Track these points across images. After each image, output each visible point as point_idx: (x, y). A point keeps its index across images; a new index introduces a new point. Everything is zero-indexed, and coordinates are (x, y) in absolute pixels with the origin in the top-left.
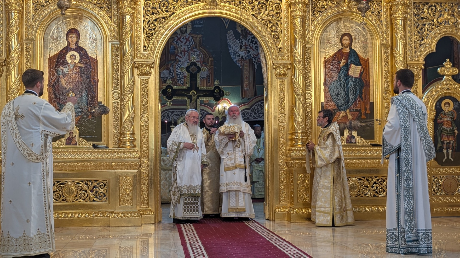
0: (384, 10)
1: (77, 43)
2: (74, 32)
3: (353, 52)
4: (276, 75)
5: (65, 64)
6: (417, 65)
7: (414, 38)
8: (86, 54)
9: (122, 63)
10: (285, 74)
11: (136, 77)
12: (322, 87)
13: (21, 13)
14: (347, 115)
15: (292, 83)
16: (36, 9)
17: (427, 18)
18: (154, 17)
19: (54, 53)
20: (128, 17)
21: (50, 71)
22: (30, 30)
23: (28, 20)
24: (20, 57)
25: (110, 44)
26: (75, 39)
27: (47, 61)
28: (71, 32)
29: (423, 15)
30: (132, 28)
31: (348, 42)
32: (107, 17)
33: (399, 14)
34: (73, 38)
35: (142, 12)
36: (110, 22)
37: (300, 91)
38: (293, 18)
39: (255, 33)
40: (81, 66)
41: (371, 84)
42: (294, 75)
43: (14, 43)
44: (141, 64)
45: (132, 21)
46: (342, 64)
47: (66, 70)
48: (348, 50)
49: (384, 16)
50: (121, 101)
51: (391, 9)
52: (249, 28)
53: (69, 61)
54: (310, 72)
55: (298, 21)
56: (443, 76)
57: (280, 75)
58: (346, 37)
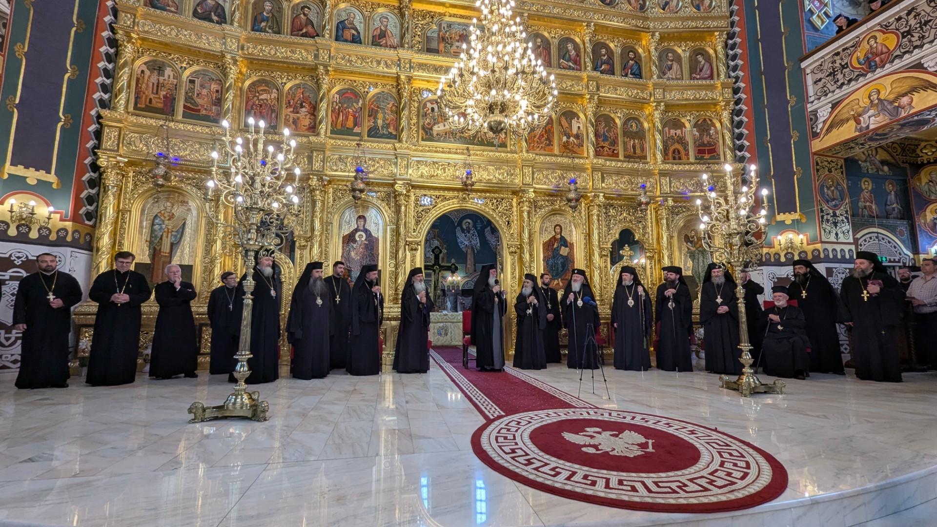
0: (583, 209)
1: (364, 225)
2: (362, 217)
3: (562, 238)
4: (510, 253)
5: (355, 241)
6: (607, 248)
7: (604, 229)
8: (370, 234)
9: (398, 241)
10: (515, 252)
11: (407, 252)
12: (542, 262)
13: (323, 202)
14: (559, 284)
15: (521, 258)
16: (334, 200)
17: (613, 216)
18: (421, 208)
19: (346, 233)
20: (403, 208)
21: (343, 247)
22: (329, 216)
23: (328, 208)
24: (321, 235)
25: (388, 227)
26: (362, 223)
27: (341, 239)
28: (360, 217)
29: (610, 214)
30: (405, 215)
31: (559, 230)
32: (387, 208)
33: (595, 211)
34: (361, 222)
35: (413, 205)
36: (389, 211)
37: (527, 264)
38: (522, 212)
39: (494, 222)
40: (367, 242)
41: (575, 260)
42: (522, 252)
43: (317, 225)
44: (411, 243)
45: (406, 210)
46: (555, 246)
47: (355, 246)
48: (559, 236)
49: (583, 213)
50: (396, 269)
51: (588, 209)
52: (490, 218)
53: (358, 239)
54: (533, 251)
55: (525, 214)
56: (623, 256)
57: (512, 252)
58: (558, 227)
